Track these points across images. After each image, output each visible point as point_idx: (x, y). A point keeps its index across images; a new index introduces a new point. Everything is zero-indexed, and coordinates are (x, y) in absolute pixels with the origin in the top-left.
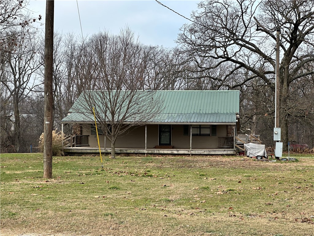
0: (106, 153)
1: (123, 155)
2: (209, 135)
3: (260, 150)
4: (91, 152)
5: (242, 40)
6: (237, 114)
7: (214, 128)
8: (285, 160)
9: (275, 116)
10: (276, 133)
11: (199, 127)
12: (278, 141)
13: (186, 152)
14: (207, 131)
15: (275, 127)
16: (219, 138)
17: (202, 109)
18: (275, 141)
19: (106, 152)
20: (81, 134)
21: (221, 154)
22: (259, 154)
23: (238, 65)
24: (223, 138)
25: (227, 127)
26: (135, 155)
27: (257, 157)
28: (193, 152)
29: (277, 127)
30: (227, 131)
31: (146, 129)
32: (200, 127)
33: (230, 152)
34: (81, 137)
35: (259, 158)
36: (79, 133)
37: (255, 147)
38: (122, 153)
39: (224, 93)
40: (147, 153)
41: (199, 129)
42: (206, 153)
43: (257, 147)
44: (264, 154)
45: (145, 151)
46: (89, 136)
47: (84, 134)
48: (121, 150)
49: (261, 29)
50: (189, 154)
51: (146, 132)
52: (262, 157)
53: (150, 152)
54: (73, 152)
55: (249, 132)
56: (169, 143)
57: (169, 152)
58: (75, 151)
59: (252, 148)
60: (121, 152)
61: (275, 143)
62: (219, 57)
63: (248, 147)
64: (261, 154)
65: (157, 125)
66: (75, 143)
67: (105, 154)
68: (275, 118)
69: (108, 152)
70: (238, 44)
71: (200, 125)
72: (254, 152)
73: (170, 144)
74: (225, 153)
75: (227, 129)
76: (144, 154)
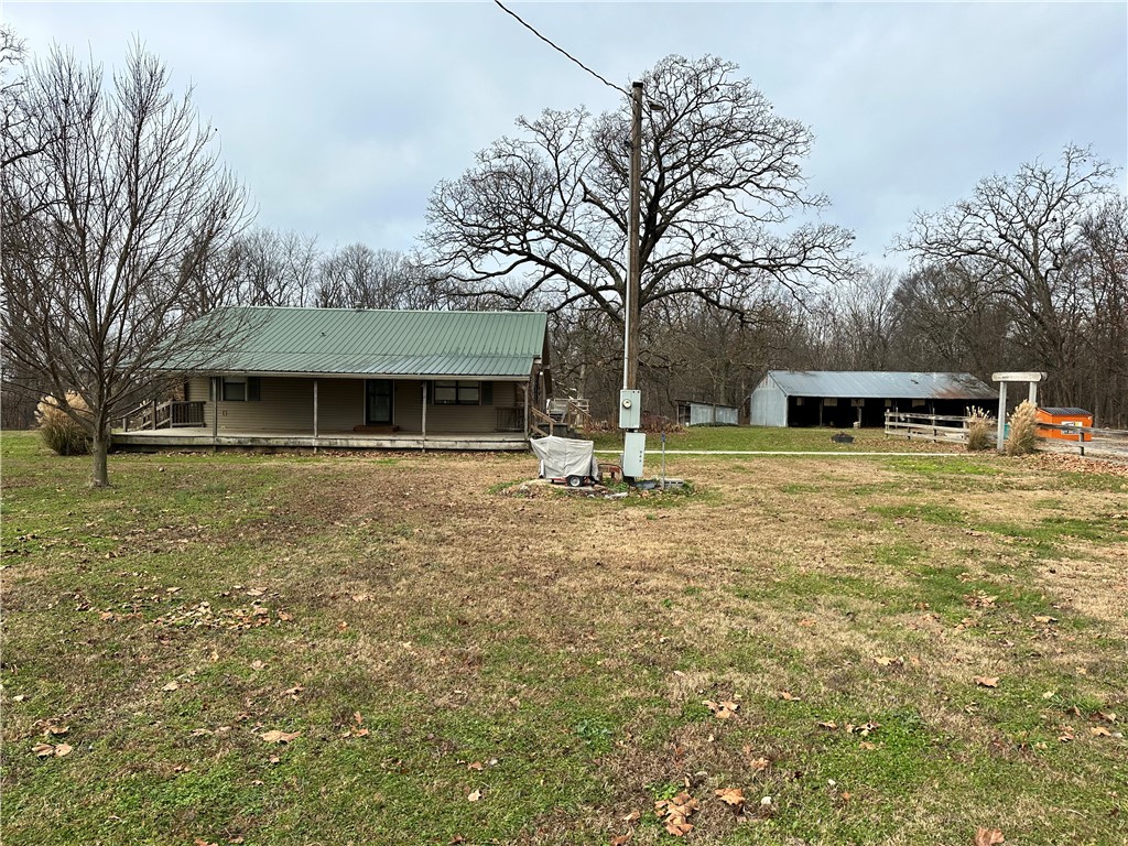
0: (217, 446)
1: (259, 451)
2: (475, 403)
3: (578, 458)
4: (180, 443)
5: (559, 228)
6: (536, 358)
7: (488, 388)
8: (652, 485)
9: (626, 355)
10: (627, 405)
11: (454, 385)
12: (631, 430)
13: (413, 445)
14: (474, 395)
15: (625, 387)
16: (498, 409)
17: (462, 347)
18: (624, 431)
19: (218, 443)
20: (187, 398)
21: (494, 448)
22: (574, 472)
23: (549, 270)
24: (507, 409)
25: (513, 386)
26: (290, 450)
27: (569, 479)
28: (429, 445)
29: (628, 388)
30: (516, 395)
31: (316, 389)
32: (458, 385)
33: (515, 444)
34: (185, 405)
35: (576, 483)
36: (180, 396)
37: (563, 449)
38: (257, 447)
39: (515, 317)
40: (318, 447)
41: (454, 390)
42: (458, 446)
43: (569, 450)
44: (591, 471)
45: (315, 443)
46: (205, 402)
47: (195, 397)
48: (253, 439)
49: (590, 201)
50: (420, 450)
51: (316, 396)
52: (583, 481)
53: (326, 443)
54: (135, 442)
55: (574, 395)
56: (387, 419)
57: (372, 444)
58: (140, 441)
59: (554, 452)
60: (254, 444)
61: (624, 435)
62: (511, 252)
63: (543, 449)
64: (580, 469)
65: (361, 380)
66: (170, 419)
67: (214, 448)
68: (626, 360)
69: (223, 443)
70: (552, 238)
71: (457, 382)
72: (561, 465)
73: (390, 422)
74: (504, 446)
75: (516, 391)
76: (312, 447)
